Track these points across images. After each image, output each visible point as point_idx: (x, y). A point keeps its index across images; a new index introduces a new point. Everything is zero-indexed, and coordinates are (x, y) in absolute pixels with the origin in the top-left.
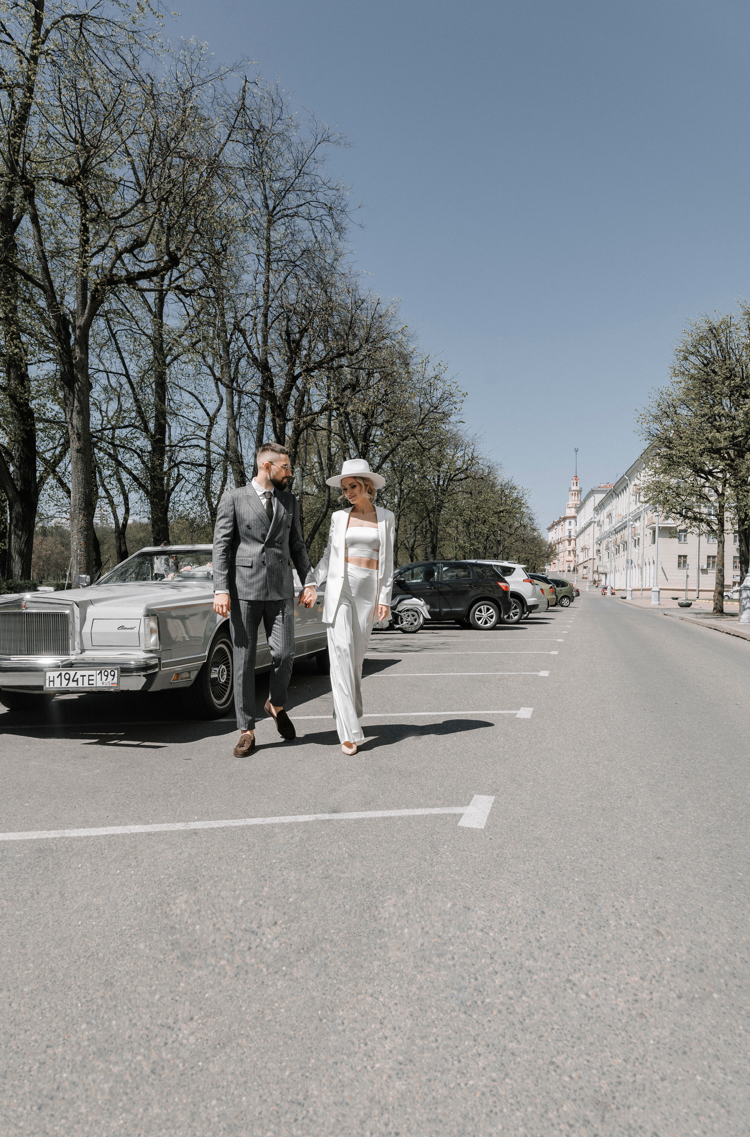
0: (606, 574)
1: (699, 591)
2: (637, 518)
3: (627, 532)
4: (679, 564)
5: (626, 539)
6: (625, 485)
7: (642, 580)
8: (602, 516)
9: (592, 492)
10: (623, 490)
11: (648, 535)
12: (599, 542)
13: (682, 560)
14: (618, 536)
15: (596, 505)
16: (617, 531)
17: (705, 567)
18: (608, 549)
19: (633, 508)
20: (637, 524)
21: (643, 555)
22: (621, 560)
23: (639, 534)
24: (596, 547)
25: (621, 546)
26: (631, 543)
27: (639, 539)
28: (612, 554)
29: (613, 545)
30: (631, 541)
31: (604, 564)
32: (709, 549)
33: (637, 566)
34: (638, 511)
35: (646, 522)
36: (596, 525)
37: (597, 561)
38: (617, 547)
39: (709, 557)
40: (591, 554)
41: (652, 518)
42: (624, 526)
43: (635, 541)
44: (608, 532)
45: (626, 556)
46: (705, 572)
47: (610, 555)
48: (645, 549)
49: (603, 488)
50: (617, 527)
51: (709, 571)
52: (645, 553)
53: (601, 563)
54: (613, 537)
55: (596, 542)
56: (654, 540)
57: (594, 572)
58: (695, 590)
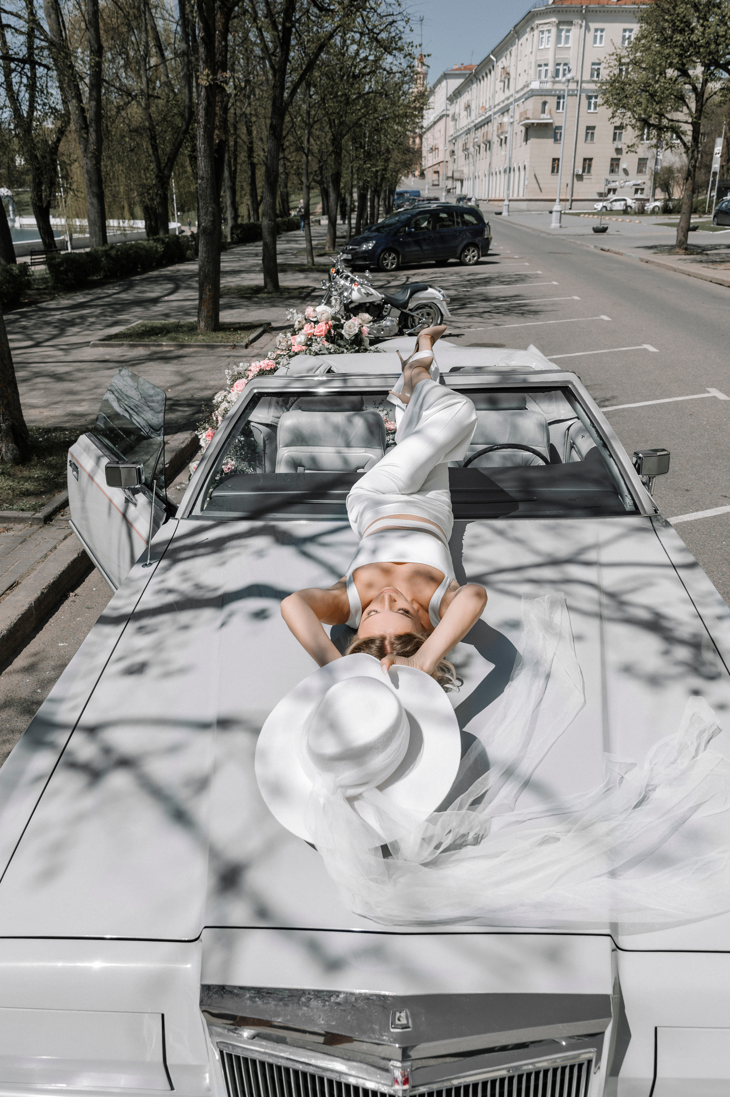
0: (462, 181)
1: (572, 201)
2: (505, 111)
3: (492, 129)
4: (552, 169)
5: (489, 137)
6: (490, 67)
7: (508, 189)
8: (458, 107)
9: (446, 76)
10: (486, 74)
11: (519, 133)
12: (453, 141)
13: (557, 163)
14: (480, 133)
15: (450, 92)
16: (478, 127)
17: (580, 172)
18: (465, 149)
19: (500, 97)
20: (506, 119)
21: (510, 159)
22: (482, 165)
23: (507, 132)
24: (452, 147)
25: (483, 146)
26: (496, 142)
27: (506, 138)
28: (470, 156)
29: (472, 144)
30: (495, 140)
31: (459, 169)
32: (585, 150)
33: (502, 172)
34: (506, 102)
35: (517, 117)
36: (449, 119)
37: (450, 165)
38: (477, 148)
39: (585, 160)
40: (442, 155)
41: (525, 112)
42: (487, 121)
43: (501, 140)
44: (466, 129)
45: (488, 159)
46: (580, 177)
47: (467, 157)
48: (514, 151)
49: (456, 70)
50: (477, 122)
51: (584, 177)
52: (514, 156)
53: (455, 167)
54: (472, 135)
55: (449, 141)
56: (526, 139)
57: (448, 178)
58: (567, 200)
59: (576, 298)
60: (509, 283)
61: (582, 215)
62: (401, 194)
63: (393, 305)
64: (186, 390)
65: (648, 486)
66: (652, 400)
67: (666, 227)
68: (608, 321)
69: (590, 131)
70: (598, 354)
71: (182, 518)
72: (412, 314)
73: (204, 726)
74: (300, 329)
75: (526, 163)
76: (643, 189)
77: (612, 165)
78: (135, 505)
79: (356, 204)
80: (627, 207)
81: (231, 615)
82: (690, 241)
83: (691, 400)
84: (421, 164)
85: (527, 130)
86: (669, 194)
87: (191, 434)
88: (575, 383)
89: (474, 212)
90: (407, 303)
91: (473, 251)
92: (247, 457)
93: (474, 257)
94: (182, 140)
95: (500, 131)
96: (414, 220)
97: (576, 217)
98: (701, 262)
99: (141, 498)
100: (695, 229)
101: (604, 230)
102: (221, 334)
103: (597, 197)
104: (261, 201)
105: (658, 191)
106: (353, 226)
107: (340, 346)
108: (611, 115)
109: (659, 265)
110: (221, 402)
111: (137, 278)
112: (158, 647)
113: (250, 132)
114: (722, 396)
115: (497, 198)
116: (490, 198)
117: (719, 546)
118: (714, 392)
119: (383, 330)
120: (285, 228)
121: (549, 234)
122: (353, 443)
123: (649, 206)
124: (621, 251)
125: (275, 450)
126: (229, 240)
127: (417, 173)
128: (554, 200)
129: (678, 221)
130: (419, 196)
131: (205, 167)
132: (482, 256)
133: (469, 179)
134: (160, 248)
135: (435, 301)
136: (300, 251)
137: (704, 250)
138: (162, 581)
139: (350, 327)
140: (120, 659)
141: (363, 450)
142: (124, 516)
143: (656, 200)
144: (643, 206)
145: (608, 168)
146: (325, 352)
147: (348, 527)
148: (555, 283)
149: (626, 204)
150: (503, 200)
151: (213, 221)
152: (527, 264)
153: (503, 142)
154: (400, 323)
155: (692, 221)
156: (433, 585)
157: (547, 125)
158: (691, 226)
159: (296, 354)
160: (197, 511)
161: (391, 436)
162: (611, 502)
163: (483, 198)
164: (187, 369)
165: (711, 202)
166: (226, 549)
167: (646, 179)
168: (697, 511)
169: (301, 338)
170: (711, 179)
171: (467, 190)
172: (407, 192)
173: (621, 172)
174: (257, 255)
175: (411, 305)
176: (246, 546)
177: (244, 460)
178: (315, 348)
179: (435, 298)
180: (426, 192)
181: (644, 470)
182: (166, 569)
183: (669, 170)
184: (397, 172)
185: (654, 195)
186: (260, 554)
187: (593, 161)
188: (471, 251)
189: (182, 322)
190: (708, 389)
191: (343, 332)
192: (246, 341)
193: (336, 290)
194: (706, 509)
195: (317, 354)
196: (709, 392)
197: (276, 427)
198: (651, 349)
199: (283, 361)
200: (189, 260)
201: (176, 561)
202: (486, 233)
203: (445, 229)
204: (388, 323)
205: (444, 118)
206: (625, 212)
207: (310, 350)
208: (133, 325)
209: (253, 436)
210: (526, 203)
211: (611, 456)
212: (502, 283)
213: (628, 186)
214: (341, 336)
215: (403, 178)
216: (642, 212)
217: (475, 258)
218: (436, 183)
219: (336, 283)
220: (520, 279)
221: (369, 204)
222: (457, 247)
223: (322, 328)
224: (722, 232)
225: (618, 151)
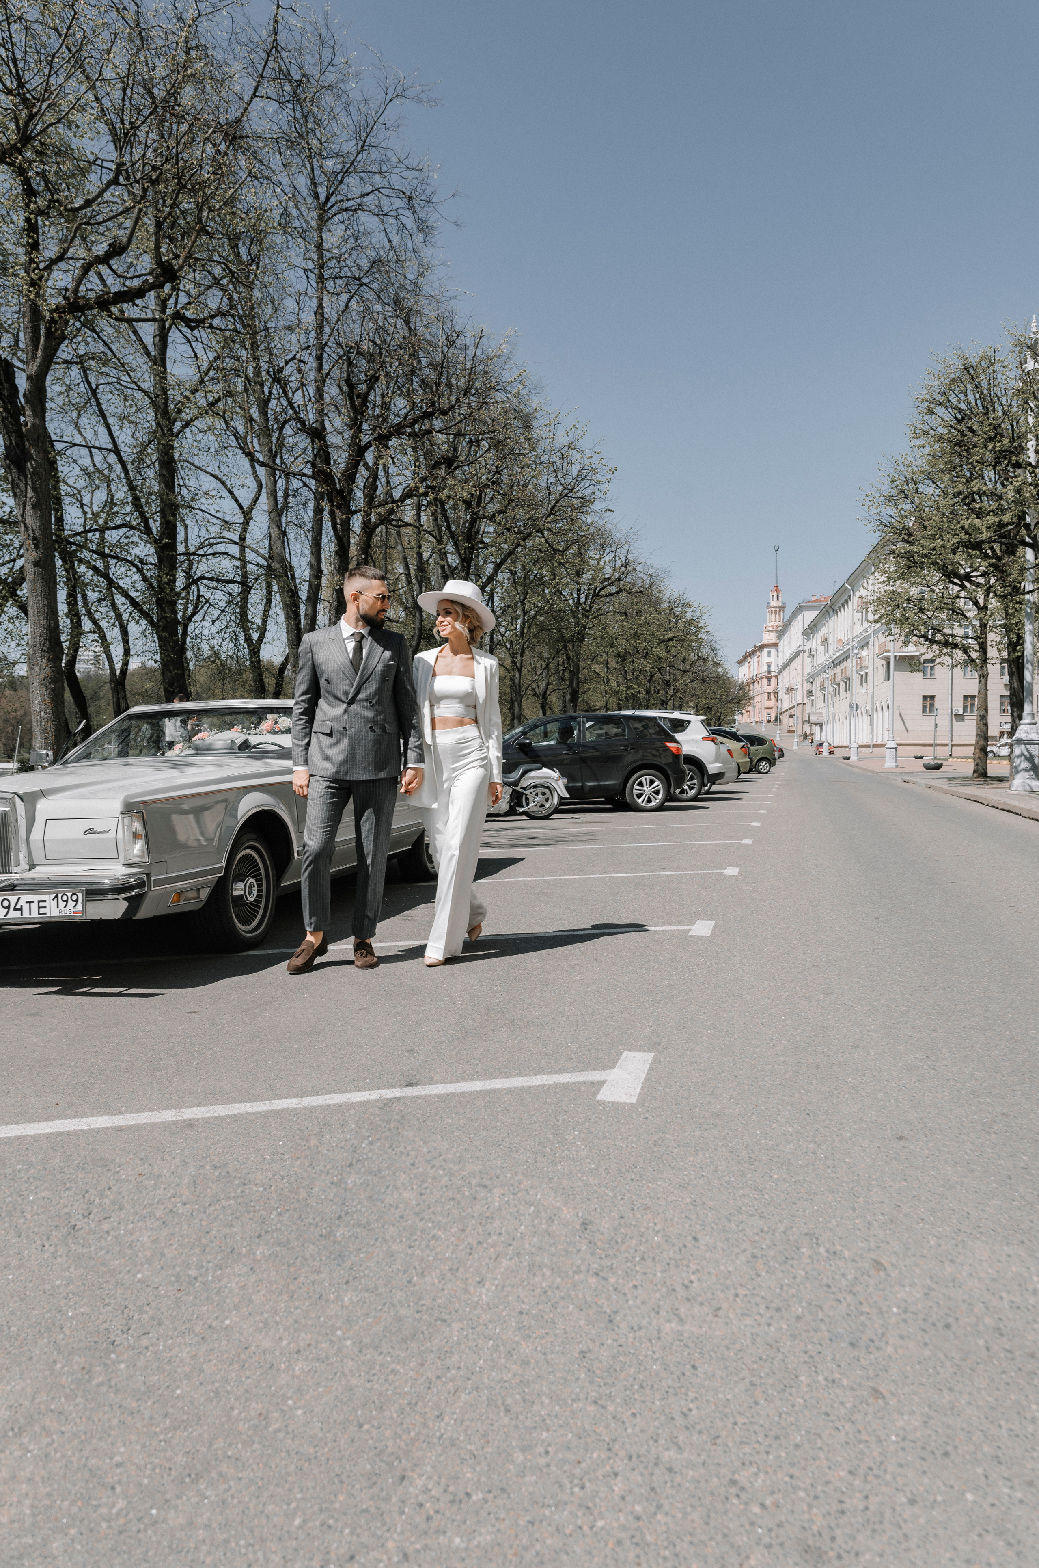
0: (821, 725)
1: (953, 745)
2: (864, 645)
3: (850, 665)
4: (924, 707)
5: (849, 674)
6: (846, 597)
8: (815, 642)
9: (800, 608)
10: (843, 605)
11: (880, 668)
12: (811, 680)
13: (928, 702)
14: (838, 670)
15: (806, 626)
16: (836, 664)
17: (961, 712)
18: (823, 688)
19: (858, 629)
20: (864, 653)
21: (873, 696)
22: (842, 705)
23: (867, 668)
24: (807, 687)
25: (842, 684)
26: (856, 680)
27: (867, 674)
28: (829, 697)
29: (831, 683)
30: (856, 677)
31: (819, 711)
32: (964, 687)
34: (864, 634)
35: (878, 651)
36: (806, 655)
38: (837, 687)
39: (966, 698)
40: (798, 696)
41: (884, 644)
42: (846, 656)
43: (862, 676)
44: (823, 665)
45: (849, 699)
46: (960, 718)
47: (826, 697)
48: (876, 688)
49: (815, 601)
50: (835, 657)
52: (876, 694)
53: (814, 709)
54: (830, 672)
55: (806, 680)
56: (888, 675)
58: (947, 745)
75: (889, 702)
85: (889, 663)
95: (860, 667)
133: (829, 723)
145: (998, 708)
153: (864, 678)
157: (912, 658)
205: (801, 655)
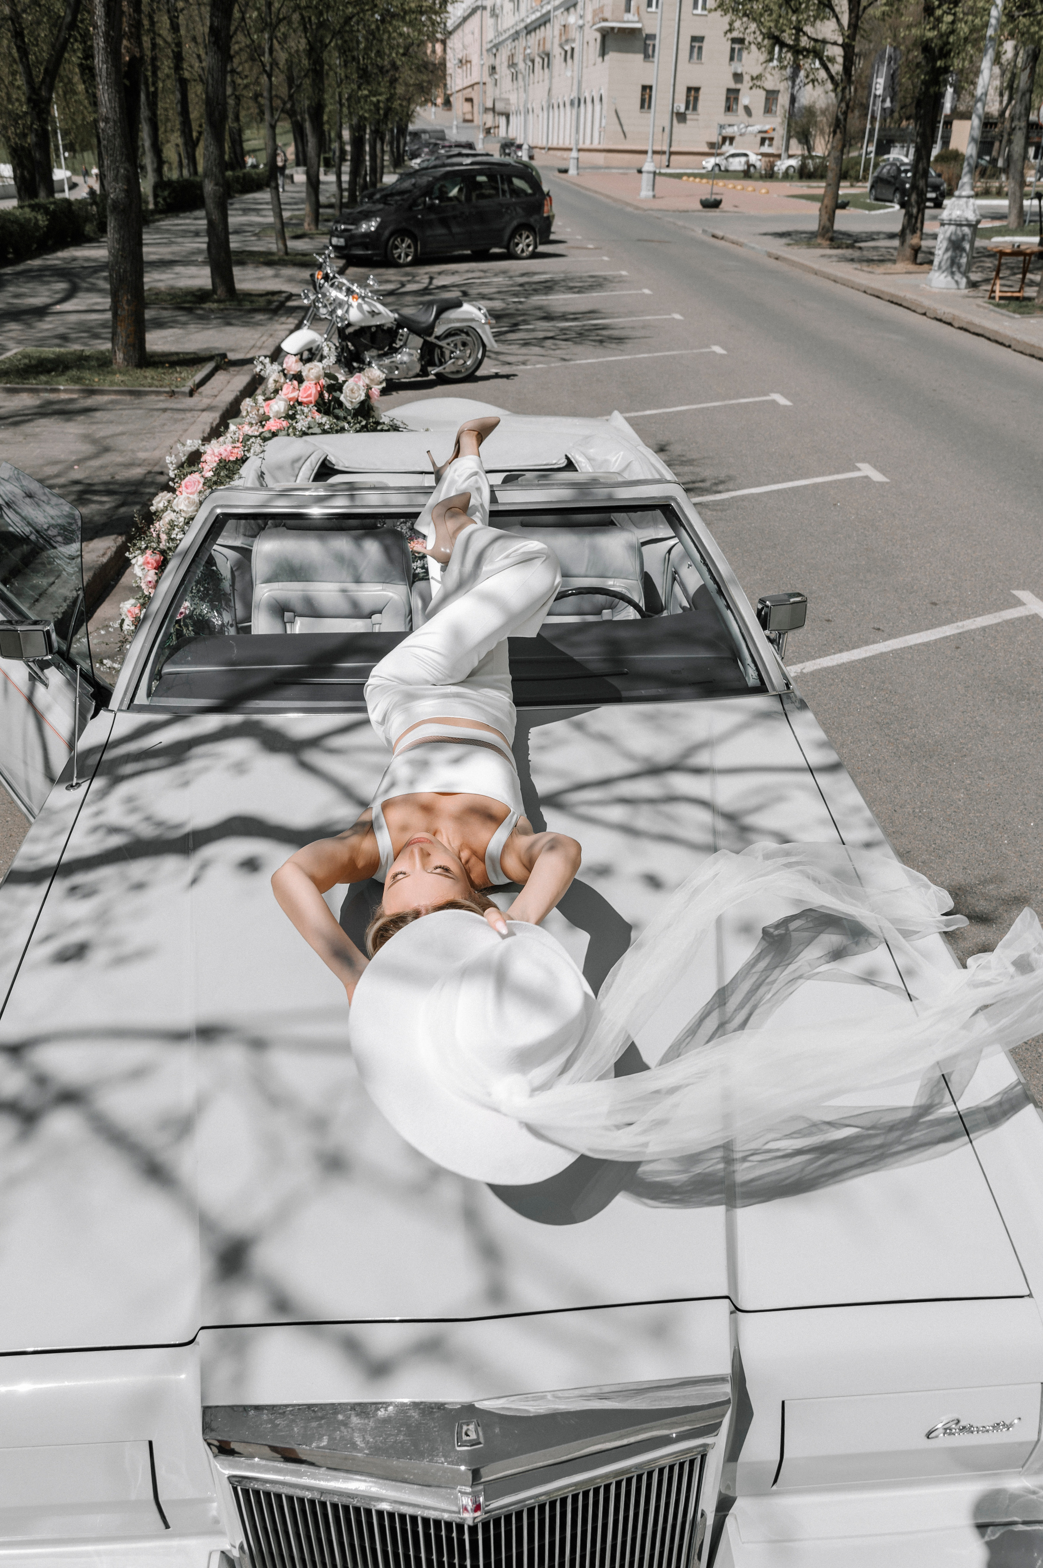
0: (508, 116)
1: (671, 153)
3: (551, 34)
4: (641, 102)
5: (548, 47)
7: (578, 131)
11: (592, 43)
12: (494, 50)
13: (648, 93)
14: (533, 39)
16: (530, 29)
17: (682, 110)
18: (512, 65)
20: (572, 19)
21: (580, 83)
22: (538, 91)
23: (574, 40)
24: (491, 61)
25: (538, 60)
26: (558, 56)
27: (573, 49)
28: (520, 76)
29: (521, 57)
30: (557, 52)
31: (504, 96)
32: (690, 75)
33: (568, 104)
35: (589, 17)
36: (487, 14)
37: (490, 88)
38: (530, 64)
39: (689, 89)
40: (477, 73)
41: (601, 9)
42: (544, 21)
43: (566, 52)
44: (512, 31)
45: (547, 82)
46: (681, 117)
47: (515, 77)
48: (585, 70)
50: (529, 21)
51: (688, 117)
52: (584, 78)
53: (497, 92)
54: (522, 42)
55: (488, 50)
56: (603, 53)
57: (486, 110)
58: (664, 153)
59: (677, 316)
60: (581, 290)
61: (685, 178)
62: (416, 135)
63: (412, 330)
64: (102, 467)
65: (778, 645)
66: (784, 481)
67: (803, 201)
68: (722, 356)
69: (697, 44)
70: (708, 408)
71: (120, 710)
72: (440, 343)
73: (178, 1036)
74: (276, 392)
75: (602, 92)
76: (771, 139)
77: (728, 99)
78: (46, 685)
79: (348, 148)
80: (749, 165)
81: (204, 866)
82: (837, 226)
83: (835, 481)
84: (445, 85)
85: (604, 38)
86: (809, 150)
87: (115, 540)
88: (679, 500)
89: (527, 173)
90: (432, 326)
91: (528, 237)
92: (208, 594)
93: (528, 246)
94: (66, 41)
95: (564, 38)
96: (438, 186)
97: (677, 181)
98: (852, 260)
99: (54, 676)
100: (844, 206)
101: (715, 204)
102: (149, 373)
103: (706, 149)
104: (198, 139)
105: (794, 142)
106: (345, 186)
107: (337, 418)
108: (728, 27)
109: (793, 264)
110: (164, 510)
111: (8, 270)
112: (102, 918)
113: (175, 28)
114: (877, 476)
115: (561, 145)
116: (550, 145)
117: (869, 703)
118: (867, 470)
119: (397, 368)
120: (239, 187)
121: (637, 208)
122: (365, 577)
123: (782, 165)
124: (741, 240)
125: (250, 586)
126: (151, 206)
127: (439, 101)
128: (645, 152)
129: (821, 191)
130: (443, 139)
131: (110, 100)
132: (542, 243)
133: (518, 112)
134: (42, 220)
135: (473, 325)
136: (265, 227)
137: (856, 241)
138: (98, 814)
139: (352, 391)
140: (47, 938)
141: (379, 587)
142: (30, 700)
143: (790, 157)
144: (772, 166)
145: (722, 104)
146: (318, 430)
147: (367, 722)
148: (647, 291)
149: (747, 163)
150: (570, 150)
151: (127, 191)
152: (606, 258)
153: (569, 55)
154: (422, 357)
155: (840, 192)
156: (492, 825)
157: (633, 32)
158: (839, 201)
159: (274, 434)
160: (141, 698)
161: (419, 563)
162: (728, 674)
163: (540, 144)
164: (102, 431)
165: (868, 161)
166: (189, 759)
167: (776, 124)
168: (841, 651)
169: (278, 406)
170: (868, 126)
171: (515, 131)
172: (425, 132)
173: (741, 110)
174: (197, 234)
175: (439, 330)
176: (217, 756)
177: (202, 599)
178: (302, 424)
179: (473, 320)
180: (455, 131)
181: (773, 621)
182: (104, 793)
183: (810, 111)
184: (409, 101)
185: (787, 148)
186: (240, 768)
187: (701, 92)
188: (524, 236)
189: (88, 351)
190: (859, 465)
191: (342, 398)
192: (190, 384)
193: (325, 306)
194: (853, 648)
195: (304, 434)
196: (859, 470)
197: (251, 551)
198: (782, 401)
199: (256, 448)
200: (90, 240)
201: (117, 780)
202: (546, 208)
203: (484, 202)
204: (406, 358)
205: (479, 12)
206: (747, 174)
207: (294, 428)
208: (9, 354)
209: (215, 564)
210: (603, 155)
211: (728, 607)
212: (571, 289)
213: (751, 133)
214: (340, 404)
215: (418, 108)
216: (770, 175)
217: (531, 248)
218: (469, 117)
219: (324, 295)
220: (597, 283)
221: (367, 148)
222: (503, 229)
223: (309, 391)
224: (882, 211)
225: (738, 77)
